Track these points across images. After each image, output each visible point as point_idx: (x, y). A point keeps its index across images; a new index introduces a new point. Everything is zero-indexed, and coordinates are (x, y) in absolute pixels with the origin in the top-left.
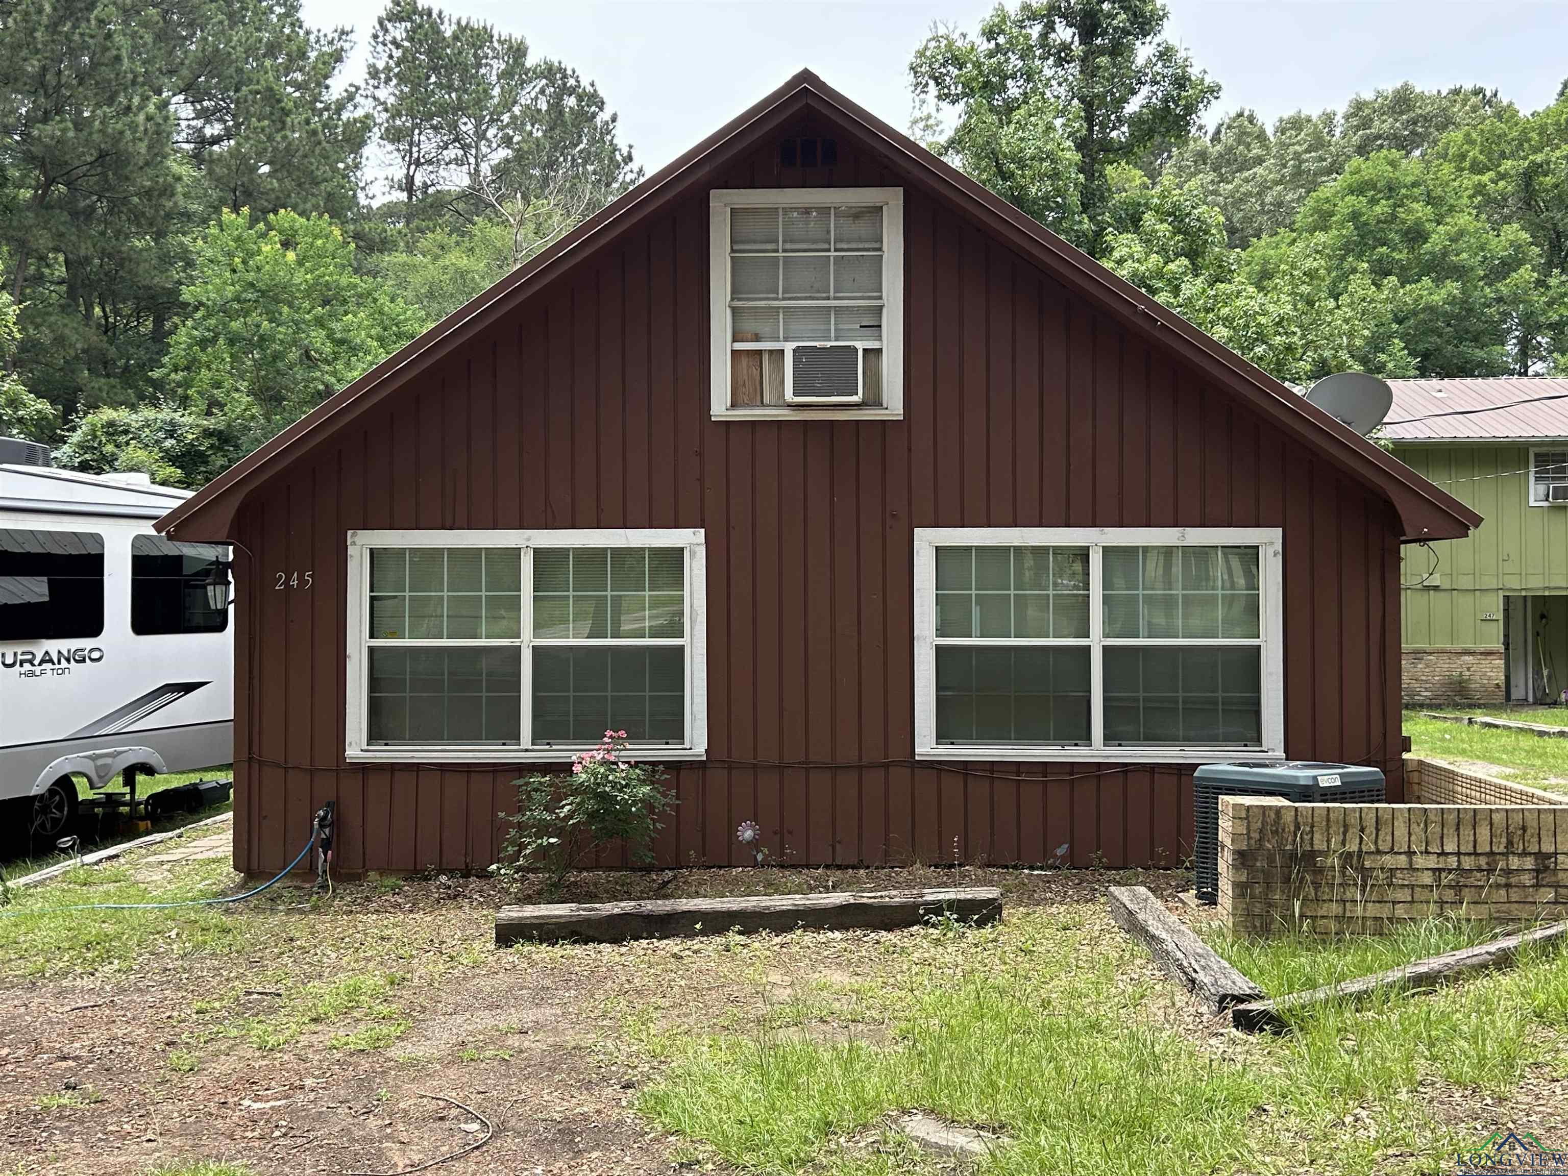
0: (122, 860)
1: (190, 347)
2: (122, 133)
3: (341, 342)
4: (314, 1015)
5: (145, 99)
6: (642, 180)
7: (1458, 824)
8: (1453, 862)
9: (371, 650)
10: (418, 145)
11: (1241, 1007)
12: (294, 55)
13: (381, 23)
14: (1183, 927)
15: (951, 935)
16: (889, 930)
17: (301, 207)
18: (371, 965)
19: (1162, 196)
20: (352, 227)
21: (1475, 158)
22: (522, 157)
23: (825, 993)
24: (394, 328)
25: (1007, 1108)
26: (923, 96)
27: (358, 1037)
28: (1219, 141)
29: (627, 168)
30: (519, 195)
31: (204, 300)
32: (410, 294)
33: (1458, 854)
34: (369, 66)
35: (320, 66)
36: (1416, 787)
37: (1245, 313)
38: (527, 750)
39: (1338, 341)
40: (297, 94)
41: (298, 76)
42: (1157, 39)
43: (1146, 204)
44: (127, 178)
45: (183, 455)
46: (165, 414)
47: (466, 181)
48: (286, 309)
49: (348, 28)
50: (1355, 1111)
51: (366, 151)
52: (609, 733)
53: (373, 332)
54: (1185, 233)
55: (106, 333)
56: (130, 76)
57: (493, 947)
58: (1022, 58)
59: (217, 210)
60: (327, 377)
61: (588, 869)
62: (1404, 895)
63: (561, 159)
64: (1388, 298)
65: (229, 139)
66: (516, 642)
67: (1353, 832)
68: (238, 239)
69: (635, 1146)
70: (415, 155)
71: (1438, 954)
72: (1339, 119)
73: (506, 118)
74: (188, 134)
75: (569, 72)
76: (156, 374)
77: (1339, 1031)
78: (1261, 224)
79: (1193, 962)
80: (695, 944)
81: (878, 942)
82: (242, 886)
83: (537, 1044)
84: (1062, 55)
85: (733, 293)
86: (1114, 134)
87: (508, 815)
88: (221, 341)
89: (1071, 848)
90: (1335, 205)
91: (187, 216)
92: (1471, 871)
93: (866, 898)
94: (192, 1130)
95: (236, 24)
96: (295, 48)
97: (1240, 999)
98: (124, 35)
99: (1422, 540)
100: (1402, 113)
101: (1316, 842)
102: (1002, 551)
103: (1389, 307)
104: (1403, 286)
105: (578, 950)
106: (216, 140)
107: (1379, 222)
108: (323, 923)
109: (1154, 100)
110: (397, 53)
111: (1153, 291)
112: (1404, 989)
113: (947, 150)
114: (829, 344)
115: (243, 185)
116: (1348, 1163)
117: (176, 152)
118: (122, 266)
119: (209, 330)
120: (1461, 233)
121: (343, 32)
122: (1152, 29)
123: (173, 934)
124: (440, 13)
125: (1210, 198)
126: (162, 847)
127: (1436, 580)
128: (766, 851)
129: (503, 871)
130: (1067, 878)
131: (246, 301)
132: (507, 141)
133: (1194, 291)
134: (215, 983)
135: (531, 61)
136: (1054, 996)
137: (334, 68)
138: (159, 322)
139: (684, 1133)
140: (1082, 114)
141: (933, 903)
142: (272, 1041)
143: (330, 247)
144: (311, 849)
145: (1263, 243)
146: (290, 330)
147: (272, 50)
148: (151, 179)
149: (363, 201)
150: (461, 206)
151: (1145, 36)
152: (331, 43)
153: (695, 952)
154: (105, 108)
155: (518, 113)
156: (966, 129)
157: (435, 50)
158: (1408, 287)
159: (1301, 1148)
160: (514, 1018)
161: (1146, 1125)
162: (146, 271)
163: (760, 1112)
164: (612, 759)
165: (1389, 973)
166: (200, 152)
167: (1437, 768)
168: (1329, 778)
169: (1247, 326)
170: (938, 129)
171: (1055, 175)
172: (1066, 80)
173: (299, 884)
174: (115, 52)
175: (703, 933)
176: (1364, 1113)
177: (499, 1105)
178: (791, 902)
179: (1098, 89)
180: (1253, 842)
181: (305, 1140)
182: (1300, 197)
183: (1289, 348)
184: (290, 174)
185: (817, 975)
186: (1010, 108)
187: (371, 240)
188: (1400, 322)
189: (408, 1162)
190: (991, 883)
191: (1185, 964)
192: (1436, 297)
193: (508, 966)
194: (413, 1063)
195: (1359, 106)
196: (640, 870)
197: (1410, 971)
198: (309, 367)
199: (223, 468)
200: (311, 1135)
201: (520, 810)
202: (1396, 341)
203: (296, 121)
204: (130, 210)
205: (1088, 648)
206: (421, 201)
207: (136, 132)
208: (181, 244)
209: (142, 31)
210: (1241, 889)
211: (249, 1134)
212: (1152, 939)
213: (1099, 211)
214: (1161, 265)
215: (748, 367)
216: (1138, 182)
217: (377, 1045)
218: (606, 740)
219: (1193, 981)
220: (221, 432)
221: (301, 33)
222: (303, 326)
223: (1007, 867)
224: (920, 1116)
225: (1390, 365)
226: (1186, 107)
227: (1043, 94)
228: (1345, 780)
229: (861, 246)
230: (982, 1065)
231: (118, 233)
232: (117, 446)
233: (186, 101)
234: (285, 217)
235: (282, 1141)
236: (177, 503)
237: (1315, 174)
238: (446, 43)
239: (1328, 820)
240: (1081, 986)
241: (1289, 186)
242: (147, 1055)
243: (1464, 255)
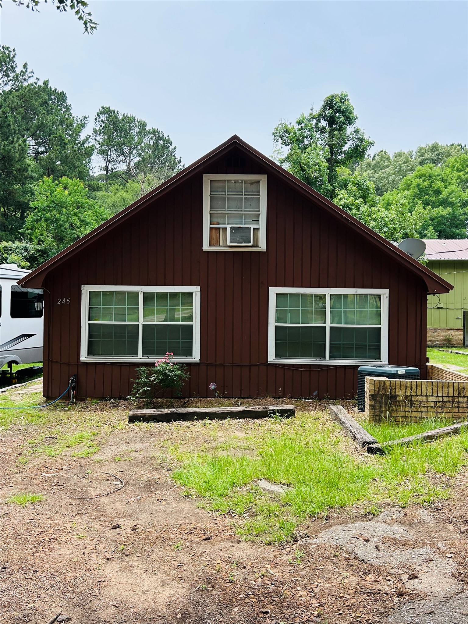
0: (6, 393)
1: (32, 222)
2: (10, 150)
3: (83, 221)
4: (68, 445)
5: (18, 139)
6: (184, 168)
7: (443, 387)
8: (441, 399)
9: (89, 324)
10: (110, 156)
11: (370, 446)
12: (69, 125)
13: (98, 115)
14: (353, 419)
15: (277, 421)
16: (258, 419)
17: (70, 176)
18: (87, 429)
19: (355, 178)
20: (87, 183)
21: (458, 167)
22: (144, 160)
23: (236, 440)
24: (101, 217)
25: (292, 479)
26: (277, 143)
27: (82, 452)
28: (375, 160)
29: (179, 165)
30: (143, 173)
31: (37, 206)
32: (106, 206)
33: (443, 396)
34: (94, 129)
35: (77, 129)
36: (431, 374)
37: (381, 217)
38: (140, 359)
39: (411, 227)
40: (70, 138)
41: (70, 132)
42: (354, 126)
43: (349, 180)
44: (12, 165)
45: (30, 258)
46: (24, 244)
47: (126, 168)
48: (64, 210)
49: (87, 116)
50: (405, 481)
51: (93, 157)
52: (167, 353)
53: (94, 218)
54: (362, 190)
55: (5, 217)
56: (13, 131)
57: (128, 423)
58: (309, 131)
59: (42, 176)
60: (78, 233)
61: (160, 398)
62: (424, 410)
63: (157, 161)
64: (428, 213)
65: (47, 152)
66: (137, 323)
67: (409, 389)
68: (49, 186)
69: (171, 490)
70: (109, 159)
71: (435, 429)
72: (414, 153)
73: (139, 147)
74: (33, 150)
75: (161, 132)
76: (21, 231)
77: (401, 454)
78: (388, 187)
79: (355, 431)
80: (194, 423)
81: (254, 423)
82: (46, 402)
83: (140, 456)
84: (322, 131)
85: (210, 208)
86: (340, 157)
87: (134, 380)
88: (43, 220)
89: (318, 393)
90: (412, 182)
91: (32, 178)
92: (446, 402)
93: (250, 408)
94: (25, 483)
95: (49, 114)
96: (69, 122)
97: (369, 443)
98: (12, 117)
99: (434, 294)
100: (434, 151)
101: (396, 392)
102: (298, 295)
103: (428, 215)
104: (433, 209)
105: (156, 425)
106: (42, 153)
107: (426, 187)
108: (72, 415)
109: (353, 146)
110: (103, 125)
111: (351, 209)
112: (423, 440)
113: (284, 161)
114: (242, 226)
115: (51, 168)
116: (401, 498)
117: (29, 156)
118: (10, 194)
119: (39, 216)
120: (453, 192)
121: (85, 117)
122: (352, 123)
123: (22, 418)
124: (118, 111)
125: (371, 178)
126: (20, 388)
127: (441, 305)
128: (219, 392)
129: (132, 398)
130: (317, 402)
131: (51, 207)
132: (140, 155)
133: (364, 210)
134: (35, 434)
135: (147, 129)
136: (310, 441)
137: (82, 129)
138: (22, 213)
139: (187, 485)
140: (329, 150)
141: (272, 410)
142: (53, 454)
143: (80, 189)
144: (69, 390)
145: (388, 193)
146: (66, 217)
147: (61, 123)
148: (20, 166)
149: (91, 174)
150: (124, 176)
151: (350, 125)
152: (81, 121)
153: (194, 426)
154: (5, 141)
155: (143, 145)
156: (291, 155)
157: (116, 124)
158: (435, 209)
159: (386, 492)
160: (133, 447)
161: (336, 484)
162: (18, 196)
163: (211, 479)
164: (168, 362)
165: (418, 435)
166: (37, 157)
167: (437, 368)
168: (401, 371)
169: (381, 221)
170: (282, 154)
171: (320, 170)
172: (324, 139)
173: (64, 401)
174: (8, 123)
175: (197, 419)
176: (407, 481)
177: (127, 476)
178: (226, 409)
179: (334, 142)
180: (376, 392)
181: (62, 487)
182: (401, 178)
183: (395, 229)
184: (67, 164)
185: (234, 433)
186: (305, 148)
187: (93, 187)
188: (432, 220)
189: (96, 494)
190: (292, 404)
191: (353, 431)
192: (444, 213)
193: (132, 430)
194: (99, 462)
195: (421, 149)
196: (177, 398)
197: (424, 434)
198: (72, 229)
199: (43, 262)
200: (65, 485)
201: (138, 378)
202: (431, 227)
203: (69, 147)
204: (13, 176)
205: (325, 327)
206: (110, 174)
207: (15, 149)
208: (30, 188)
209: (17, 116)
210: (372, 407)
211: (44, 485)
212: (342, 423)
213: (334, 182)
214: (354, 201)
215: (215, 233)
216: (348, 173)
217: (88, 455)
218: (166, 355)
219: (355, 437)
220: (42, 250)
221: (71, 117)
222: (70, 216)
223: (297, 399)
224: (264, 481)
225: (429, 235)
226: (363, 149)
227: (316, 143)
228: (407, 372)
229: (253, 194)
230: (285, 464)
231: (9, 183)
232: (8, 255)
233: (32, 139)
234: (64, 179)
235: (55, 487)
236: (26, 274)
237: (406, 171)
238: (119, 122)
239: (401, 385)
240: (319, 438)
241: (397, 175)
242: (12, 458)
243: (454, 199)
